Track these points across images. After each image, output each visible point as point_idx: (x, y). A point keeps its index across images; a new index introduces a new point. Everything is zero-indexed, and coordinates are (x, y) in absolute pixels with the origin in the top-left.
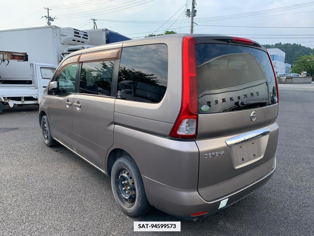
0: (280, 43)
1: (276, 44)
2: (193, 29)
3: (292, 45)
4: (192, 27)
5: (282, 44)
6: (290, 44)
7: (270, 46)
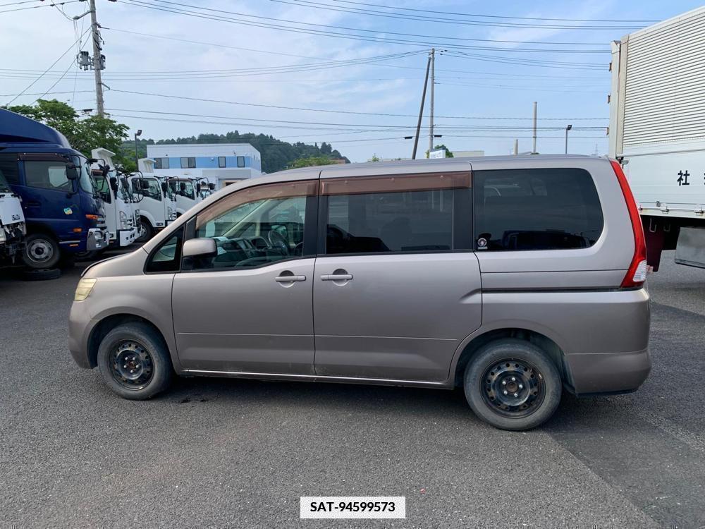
0: (237, 132)
1: (229, 135)
2: (102, 99)
3: (258, 137)
4: (100, 93)
5: (240, 134)
6: (253, 134)
7: (218, 137)
